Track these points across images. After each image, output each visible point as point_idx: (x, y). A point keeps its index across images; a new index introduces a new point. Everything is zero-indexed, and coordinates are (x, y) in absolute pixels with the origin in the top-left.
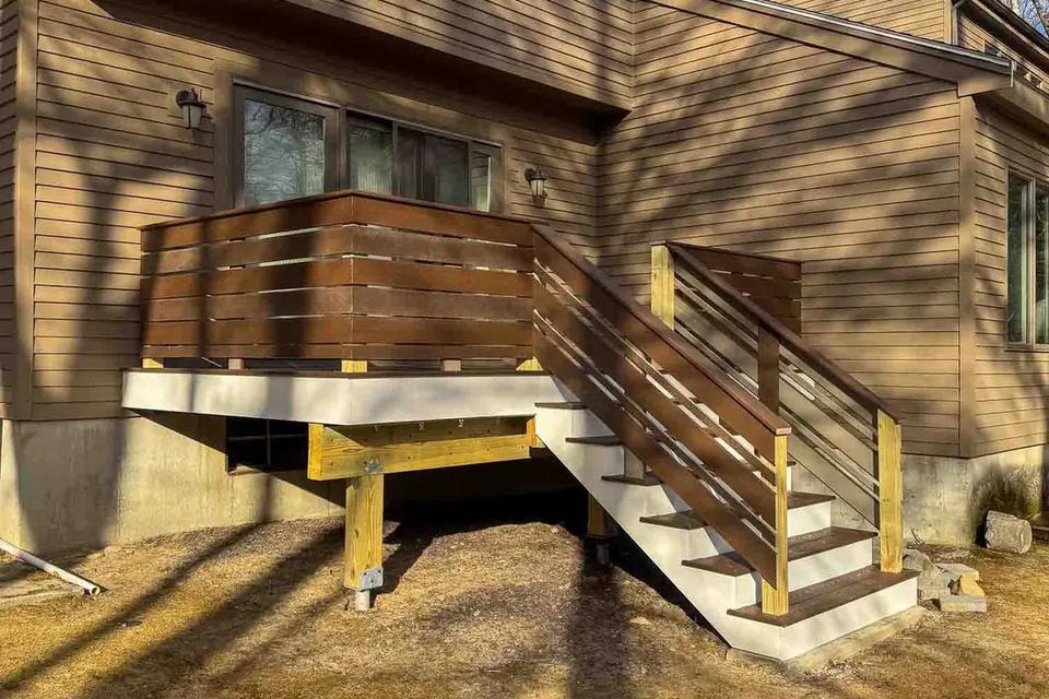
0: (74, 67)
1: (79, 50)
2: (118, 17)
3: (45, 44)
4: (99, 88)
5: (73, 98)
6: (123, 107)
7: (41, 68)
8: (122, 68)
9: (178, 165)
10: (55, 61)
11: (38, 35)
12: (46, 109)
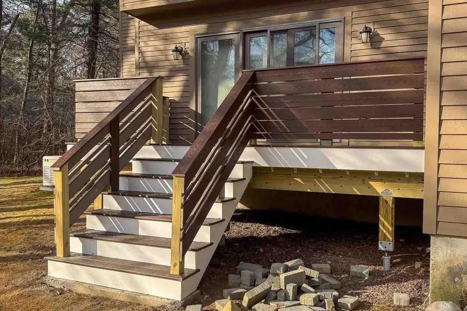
0: (150, 49)
1: (150, 43)
2: (160, 27)
3: (142, 44)
4: (156, 53)
5: (149, 59)
6: (163, 58)
7: (140, 52)
10: (144, 49)
11: (139, 43)
12: (142, 65)
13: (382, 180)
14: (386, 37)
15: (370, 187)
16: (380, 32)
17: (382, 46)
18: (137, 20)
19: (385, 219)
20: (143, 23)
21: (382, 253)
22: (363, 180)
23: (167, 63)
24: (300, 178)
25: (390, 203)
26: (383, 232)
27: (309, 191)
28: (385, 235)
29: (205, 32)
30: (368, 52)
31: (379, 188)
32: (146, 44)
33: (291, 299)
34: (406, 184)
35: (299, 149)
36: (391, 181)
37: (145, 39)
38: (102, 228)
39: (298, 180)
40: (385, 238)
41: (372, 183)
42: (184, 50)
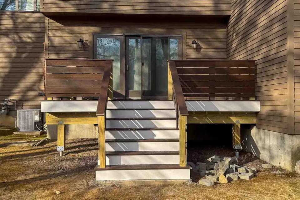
0: (57, 38)
1: (57, 34)
2: (65, 25)
3: (50, 35)
4: (62, 42)
5: (56, 45)
6: (68, 45)
7: (49, 39)
8: (67, 36)
9: (81, 56)
10: (53, 38)
11: (48, 33)
12: (50, 48)
13: (235, 116)
14: (203, 47)
15: (230, 119)
16: (200, 44)
17: (201, 51)
18: (47, 18)
19: (237, 134)
20: (51, 21)
21: (235, 150)
22: (227, 117)
23: (71, 49)
24: (196, 117)
25: (239, 126)
26: (236, 140)
27: (201, 123)
28: (237, 141)
29: (99, 32)
30: (194, 53)
31: (234, 120)
32: (54, 35)
33: (235, 171)
34: (246, 118)
35: (201, 102)
36: (240, 116)
37: (53, 31)
38: (112, 150)
39: (195, 118)
40: (237, 143)
41: (231, 118)
42: (84, 42)
